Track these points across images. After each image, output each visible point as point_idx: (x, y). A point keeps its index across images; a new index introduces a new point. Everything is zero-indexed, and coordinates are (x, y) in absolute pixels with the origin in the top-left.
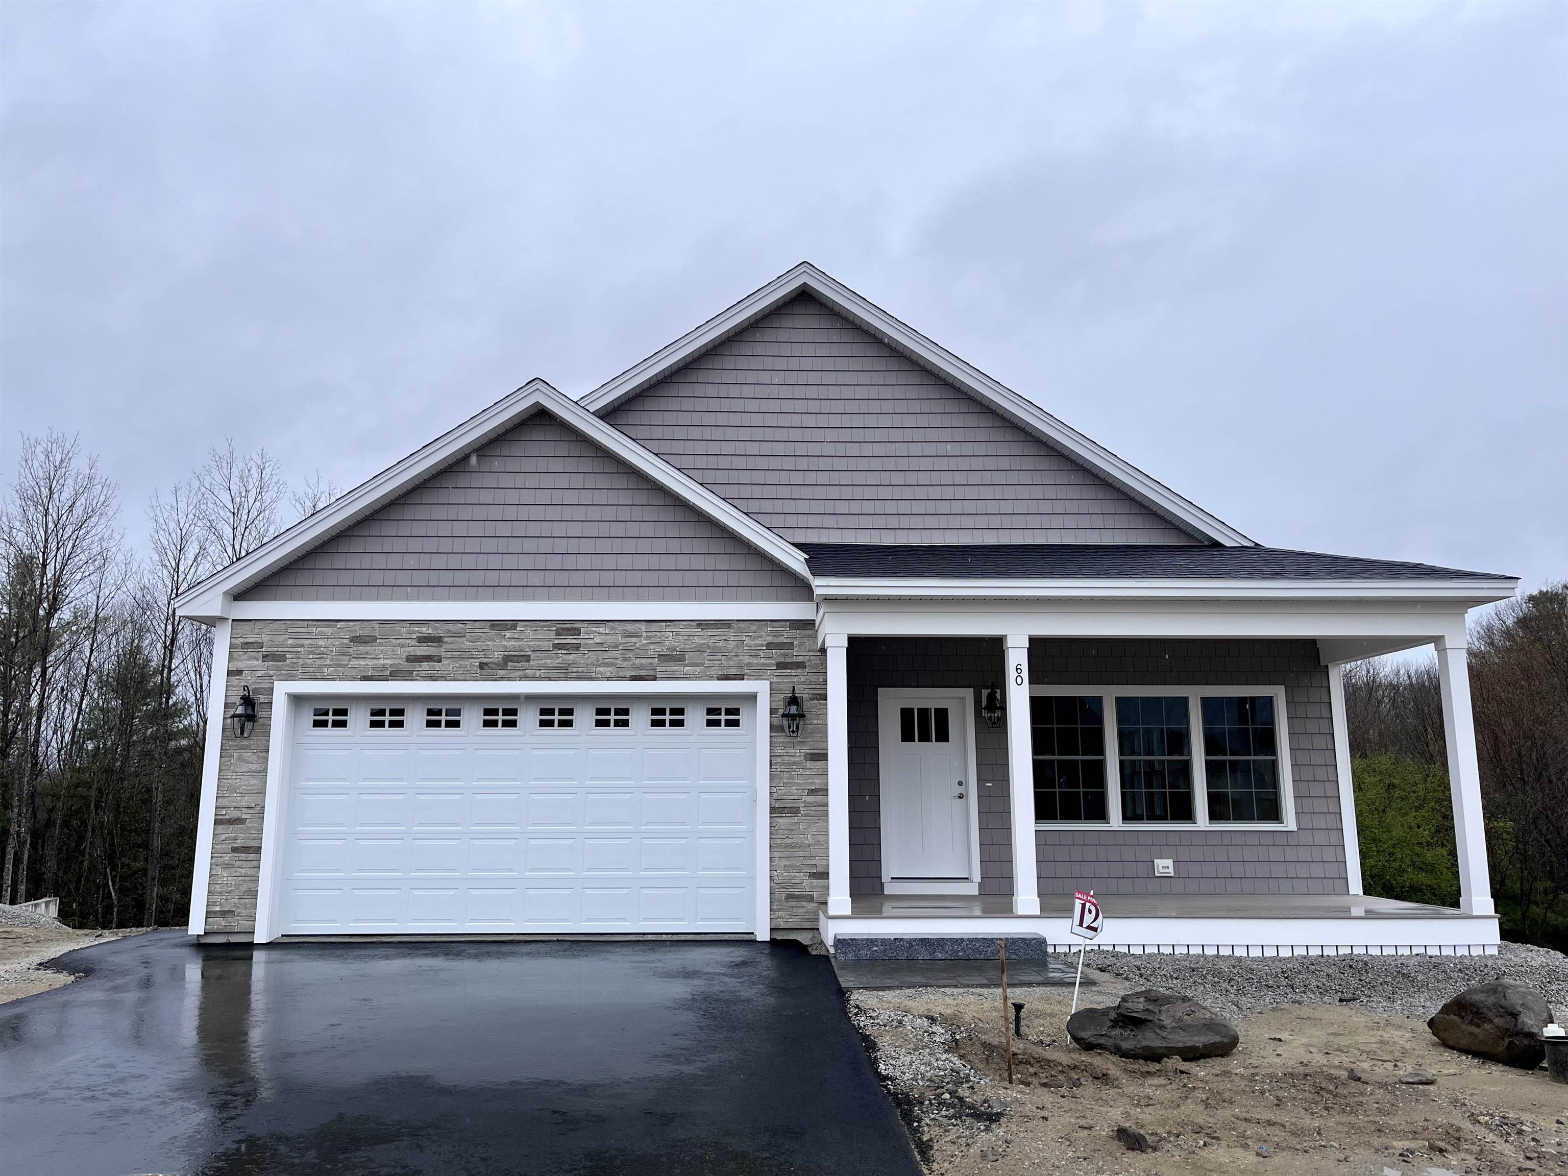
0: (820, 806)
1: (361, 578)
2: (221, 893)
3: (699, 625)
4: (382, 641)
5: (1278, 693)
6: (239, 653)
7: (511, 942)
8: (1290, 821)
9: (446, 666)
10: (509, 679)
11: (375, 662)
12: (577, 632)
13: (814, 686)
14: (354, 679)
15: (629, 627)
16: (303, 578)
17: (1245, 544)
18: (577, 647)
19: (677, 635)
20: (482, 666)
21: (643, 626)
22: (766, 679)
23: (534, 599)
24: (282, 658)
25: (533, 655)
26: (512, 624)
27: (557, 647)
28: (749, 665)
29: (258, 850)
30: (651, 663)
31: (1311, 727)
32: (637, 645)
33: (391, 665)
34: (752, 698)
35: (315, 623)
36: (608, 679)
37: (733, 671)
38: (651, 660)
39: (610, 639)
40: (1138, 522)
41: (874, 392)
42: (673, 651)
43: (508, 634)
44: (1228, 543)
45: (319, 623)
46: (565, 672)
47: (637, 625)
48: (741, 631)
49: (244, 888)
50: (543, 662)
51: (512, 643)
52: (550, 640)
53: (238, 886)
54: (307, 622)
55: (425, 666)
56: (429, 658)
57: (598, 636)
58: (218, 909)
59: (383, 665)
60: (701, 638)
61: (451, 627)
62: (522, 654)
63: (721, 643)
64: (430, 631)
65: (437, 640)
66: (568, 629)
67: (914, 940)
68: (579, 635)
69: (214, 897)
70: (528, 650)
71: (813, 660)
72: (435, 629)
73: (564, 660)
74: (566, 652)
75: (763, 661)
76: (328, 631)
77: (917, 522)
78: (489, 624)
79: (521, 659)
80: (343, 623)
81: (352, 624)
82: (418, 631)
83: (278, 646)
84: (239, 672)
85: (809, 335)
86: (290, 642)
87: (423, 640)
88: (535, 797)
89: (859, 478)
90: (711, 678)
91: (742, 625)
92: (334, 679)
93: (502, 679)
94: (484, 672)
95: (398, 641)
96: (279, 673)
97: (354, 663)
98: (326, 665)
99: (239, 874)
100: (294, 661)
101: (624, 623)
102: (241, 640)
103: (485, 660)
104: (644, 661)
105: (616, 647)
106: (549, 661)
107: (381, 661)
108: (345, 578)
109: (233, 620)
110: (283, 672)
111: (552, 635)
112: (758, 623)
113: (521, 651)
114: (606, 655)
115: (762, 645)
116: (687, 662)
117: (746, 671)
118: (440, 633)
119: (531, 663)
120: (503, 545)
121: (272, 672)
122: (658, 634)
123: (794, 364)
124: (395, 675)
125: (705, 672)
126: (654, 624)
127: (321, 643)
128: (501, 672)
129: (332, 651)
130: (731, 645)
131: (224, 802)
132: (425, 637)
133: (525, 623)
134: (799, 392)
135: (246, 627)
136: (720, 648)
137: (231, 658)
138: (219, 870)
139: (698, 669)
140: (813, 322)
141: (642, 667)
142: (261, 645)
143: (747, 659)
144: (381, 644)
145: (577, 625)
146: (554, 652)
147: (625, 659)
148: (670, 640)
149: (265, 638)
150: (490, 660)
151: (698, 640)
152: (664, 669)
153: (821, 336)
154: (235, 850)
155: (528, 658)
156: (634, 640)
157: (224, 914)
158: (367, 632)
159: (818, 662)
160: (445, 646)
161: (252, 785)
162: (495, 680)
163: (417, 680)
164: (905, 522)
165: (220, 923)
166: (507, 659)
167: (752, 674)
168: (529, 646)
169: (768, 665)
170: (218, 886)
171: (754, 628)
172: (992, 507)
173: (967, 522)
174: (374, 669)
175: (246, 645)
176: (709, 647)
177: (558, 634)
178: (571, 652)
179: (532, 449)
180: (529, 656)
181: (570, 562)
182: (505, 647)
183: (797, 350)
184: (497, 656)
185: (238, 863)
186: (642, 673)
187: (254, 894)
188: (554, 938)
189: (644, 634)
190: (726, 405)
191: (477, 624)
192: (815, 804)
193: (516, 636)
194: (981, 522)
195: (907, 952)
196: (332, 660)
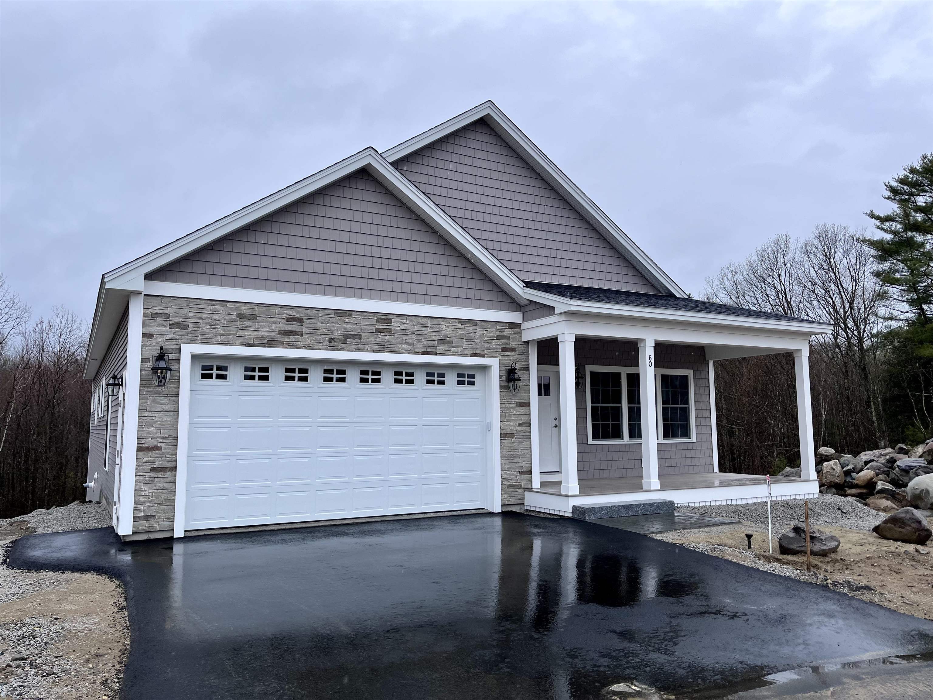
0: (524, 432)
1: (242, 271)
2: (144, 503)
3: (460, 322)
4: (260, 318)
5: (691, 375)
6: (150, 320)
8: (694, 439)
9: (307, 339)
10: (348, 350)
11: (256, 333)
12: (389, 321)
13: (521, 363)
14: (241, 344)
15: (421, 321)
16: (198, 267)
17: (685, 297)
18: (390, 331)
19: (448, 327)
20: (330, 340)
21: (429, 321)
22: (496, 357)
23: (361, 297)
24: (186, 327)
25: (363, 335)
26: (349, 313)
27: (378, 330)
28: (487, 348)
29: (174, 469)
30: (434, 344)
31: (702, 391)
32: (426, 332)
33: (268, 337)
34: (485, 369)
35: (210, 302)
36: (409, 353)
37: (478, 352)
38: (433, 343)
39: (410, 327)
40: (637, 280)
41: (518, 188)
42: (446, 338)
43: (347, 320)
44: (678, 296)
45: (214, 302)
46: (383, 348)
47: (425, 319)
48: (482, 327)
49: (163, 498)
50: (370, 340)
51: (349, 326)
52: (373, 325)
53: (157, 497)
54: (203, 301)
55: (292, 338)
56: (294, 333)
57: (401, 325)
58: (142, 514)
59: (262, 336)
60: (461, 330)
61: (309, 312)
62: (356, 333)
63: (472, 334)
64: (295, 314)
65: (300, 320)
66: (384, 319)
68: (391, 323)
69: (138, 506)
70: (359, 331)
71: (520, 347)
72: (298, 312)
73: (382, 339)
74: (383, 334)
75: (494, 346)
76: (221, 308)
78: (334, 312)
79: (355, 337)
80: (231, 304)
81: (238, 304)
82: (286, 314)
83: (181, 317)
84: (151, 335)
85: (484, 146)
86: (191, 315)
87: (290, 320)
88: (358, 428)
90: (466, 355)
91: (483, 324)
92: (226, 344)
93: (344, 350)
94: (332, 344)
95: (272, 320)
96: (183, 337)
97: (240, 333)
98: (219, 334)
99: (158, 488)
100: (195, 329)
101: (418, 318)
102: (152, 311)
103: (332, 337)
104: (429, 343)
105: (413, 333)
106: (373, 340)
107: (261, 333)
108: (231, 270)
109: (145, 295)
110: (187, 337)
111: (374, 322)
112: (491, 323)
113: (356, 331)
114: (407, 338)
115: (493, 337)
116: (454, 345)
117: (486, 352)
118: (301, 316)
119: (362, 340)
120: (340, 259)
121: (177, 337)
122: (438, 326)
123: (476, 163)
124: (270, 343)
125: (463, 351)
126: (435, 320)
127: (215, 317)
128: (343, 345)
129: (224, 324)
130: (477, 336)
131: (144, 434)
132: (291, 318)
133: (358, 313)
134: (479, 181)
135: (154, 301)
136: (471, 337)
137: (144, 324)
138: (142, 486)
139: (460, 349)
140: (487, 138)
141: (428, 346)
142: (168, 316)
143: (486, 345)
144: (260, 321)
145: (390, 317)
146: (376, 333)
147: (419, 341)
148: (444, 330)
149: (171, 311)
150: (336, 337)
151: (459, 331)
152: (441, 348)
153: (491, 148)
154: (153, 470)
155: (360, 337)
156: (423, 329)
157: (146, 518)
158: (250, 312)
159: (523, 348)
160: (305, 325)
161: (165, 421)
162: (339, 350)
163: (286, 348)
165: (144, 525)
166: (346, 337)
167: (489, 354)
168: (361, 329)
169: (497, 349)
170: (141, 498)
171: (490, 326)
174: (256, 338)
175: (155, 315)
176: (465, 336)
177: (378, 321)
178: (387, 334)
179: (358, 194)
180: (360, 335)
181: (383, 275)
182: (345, 328)
183: (478, 154)
184: (340, 334)
185: (156, 480)
186: (429, 350)
187: (172, 503)
189: (429, 325)
190: (439, 182)
191: (326, 311)
192: (522, 432)
193: (352, 322)
196: (224, 330)
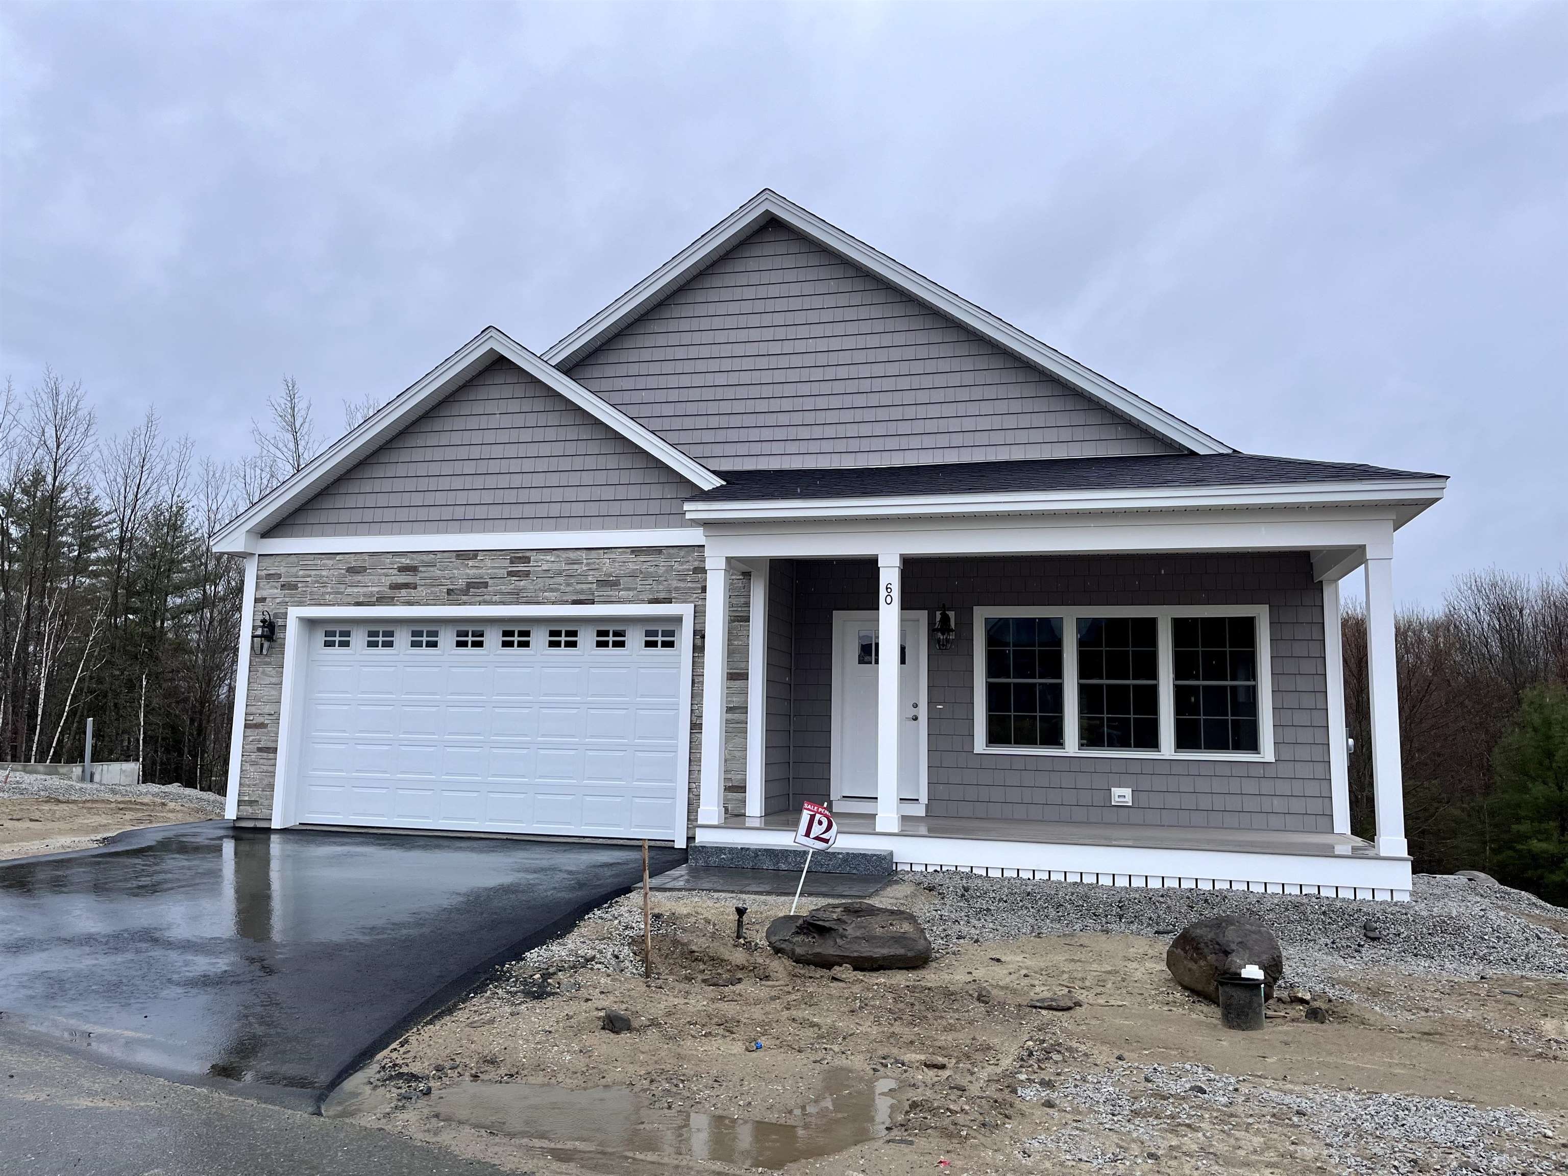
0: (738, 723)
1: (356, 516)
2: (249, 786)
3: (633, 552)
4: (371, 571)
5: (1262, 615)
6: (263, 583)
7: (469, 838)
8: (1267, 751)
9: (422, 592)
10: (470, 604)
11: (365, 589)
12: (527, 560)
13: (735, 609)
14: (349, 604)
15: (572, 555)
16: (312, 517)
17: (1225, 452)
18: (527, 574)
19: (614, 561)
20: (449, 592)
21: (584, 554)
22: (691, 602)
23: (493, 530)
24: (295, 587)
25: (490, 582)
26: (473, 554)
27: (511, 574)
28: (677, 589)
29: (275, 750)
30: (590, 588)
31: (1299, 649)
32: (578, 571)
33: (377, 592)
34: (679, 620)
35: (320, 556)
36: (553, 603)
37: (662, 595)
38: (590, 586)
39: (555, 567)
40: (1108, 433)
41: (839, 314)
42: (610, 577)
43: (471, 563)
44: (1202, 451)
45: (323, 556)
46: (517, 598)
47: (579, 553)
48: (670, 556)
49: (265, 782)
50: (499, 588)
51: (474, 571)
52: (505, 568)
53: (261, 780)
54: (313, 556)
55: (404, 592)
56: (406, 586)
57: (545, 564)
58: (246, 798)
59: (372, 592)
60: (634, 564)
61: (425, 557)
62: (482, 581)
63: (652, 569)
64: (408, 562)
65: (412, 569)
66: (520, 558)
67: (760, 850)
68: (529, 563)
69: (245, 789)
70: (486, 577)
71: (735, 584)
72: (412, 559)
73: (516, 586)
74: (518, 579)
75: (690, 585)
76: (330, 562)
77: (877, 444)
78: (455, 554)
79: (481, 585)
80: (340, 556)
81: (347, 556)
82: (398, 562)
83: (292, 576)
84: (263, 600)
85: (778, 262)
86: (301, 573)
87: (403, 569)
89: (822, 403)
90: (642, 601)
91: (671, 551)
92: (333, 605)
93: (465, 603)
94: (451, 598)
95: (383, 571)
96: (293, 600)
97: (349, 590)
98: (328, 593)
99: (262, 770)
100: (304, 589)
101: (568, 552)
102: (265, 572)
103: (451, 587)
104: (584, 586)
105: (559, 573)
106: (503, 587)
107: (370, 589)
108: (344, 516)
109: (259, 555)
110: (296, 599)
111: (507, 563)
112: (686, 549)
113: (481, 578)
114: (551, 581)
115: (689, 570)
116: (622, 586)
117: (674, 595)
118: (415, 563)
119: (489, 589)
120: (468, 482)
121: (287, 599)
122: (598, 561)
123: (762, 292)
124: (381, 600)
125: (638, 596)
126: (593, 552)
127: (324, 573)
128: (464, 598)
129: (332, 581)
130: (661, 570)
131: (252, 709)
132: (403, 567)
133: (485, 553)
134: (767, 320)
135: (267, 559)
136: (651, 573)
137: (257, 587)
138: (247, 767)
139: (631, 593)
140: (781, 248)
141: (581, 592)
142: (280, 576)
143: (675, 584)
144: (370, 575)
145: (528, 554)
146: (508, 579)
147: (568, 585)
148: (607, 566)
149: (282, 570)
150: (456, 587)
151: (631, 566)
152: (601, 593)
153: (789, 262)
154: (260, 750)
155: (486, 585)
156: (576, 567)
157: (251, 803)
158: (359, 564)
159: (740, 585)
160: (420, 575)
161: (272, 695)
162: (459, 605)
163: (397, 605)
164: (865, 444)
165: (248, 810)
166: (470, 585)
167: (680, 597)
168: (488, 574)
169: (694, 589)
170: (247, 780)
171: (682, 553)
172: (954, 425)
173: (928, 441)
174: (364, 595)
175: (269, 576)
176: (641, 572)
177: (512, 562)
178: (522, 579)
179: (494, 392)
180: (487, 582)
181: (524, 496)
182: (468, 575)
183: (766, 278)
184: (461, 583)
185: (262, 761)
186: (582, 597)
187: (271, 787)
188: (505, 837)
189: (585, 561)
190: (697, 338)
191: (445, 554)
192: (733, 721)
193: (477, 565)
194: (943, 440)
195: (753, 861)
196: (332, 588)
